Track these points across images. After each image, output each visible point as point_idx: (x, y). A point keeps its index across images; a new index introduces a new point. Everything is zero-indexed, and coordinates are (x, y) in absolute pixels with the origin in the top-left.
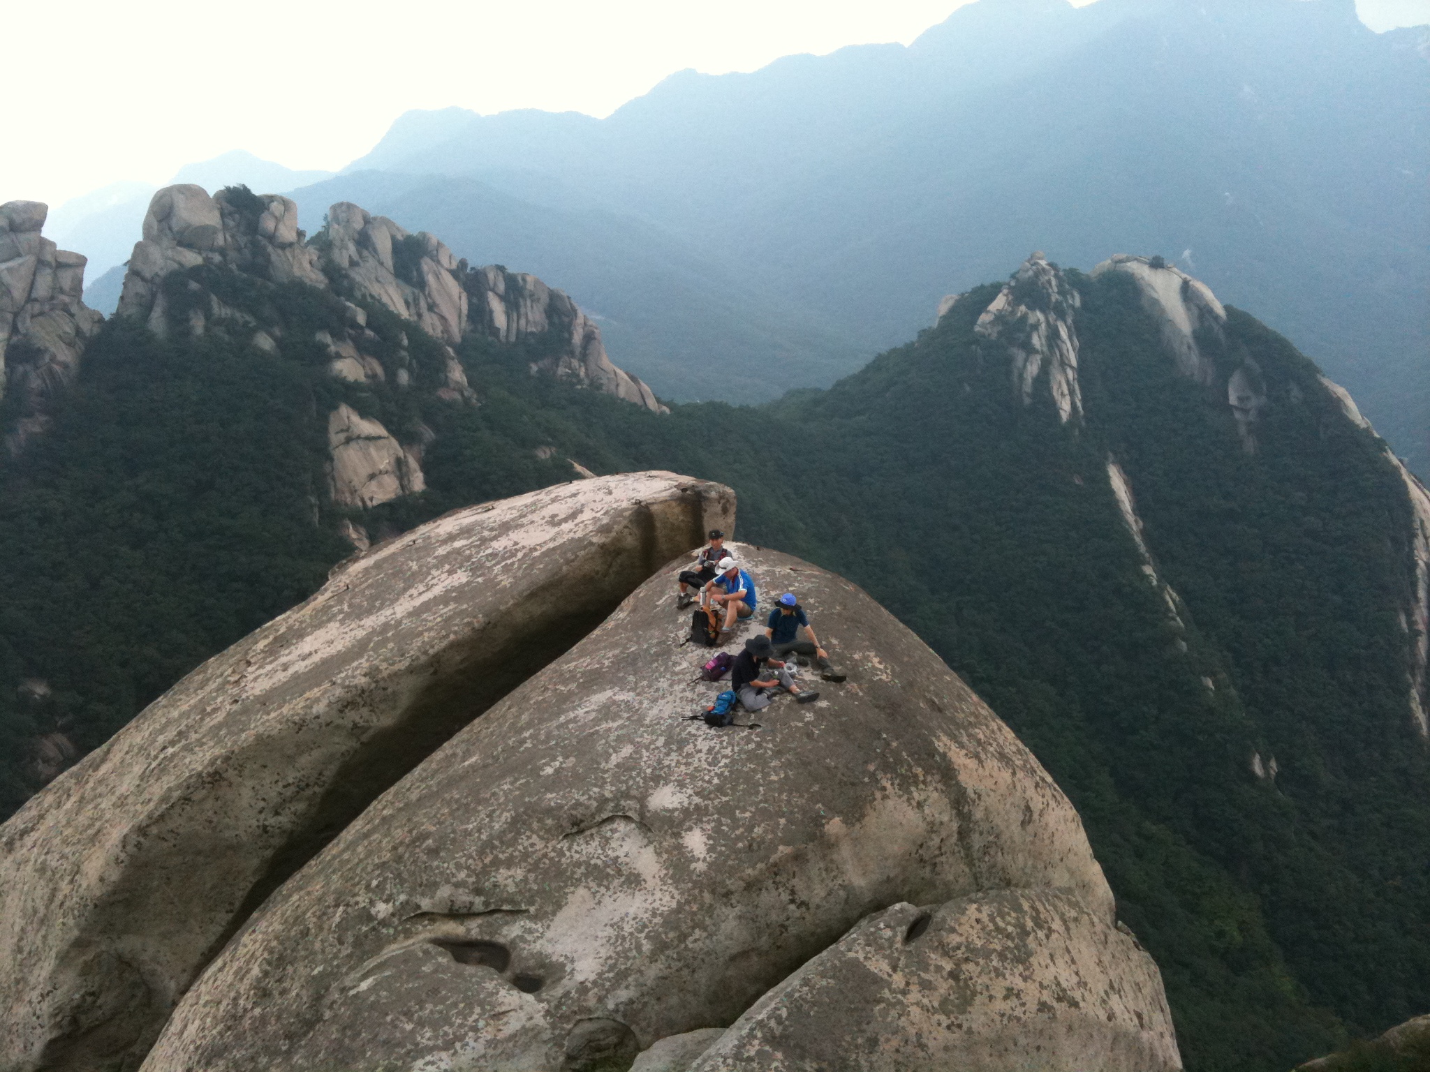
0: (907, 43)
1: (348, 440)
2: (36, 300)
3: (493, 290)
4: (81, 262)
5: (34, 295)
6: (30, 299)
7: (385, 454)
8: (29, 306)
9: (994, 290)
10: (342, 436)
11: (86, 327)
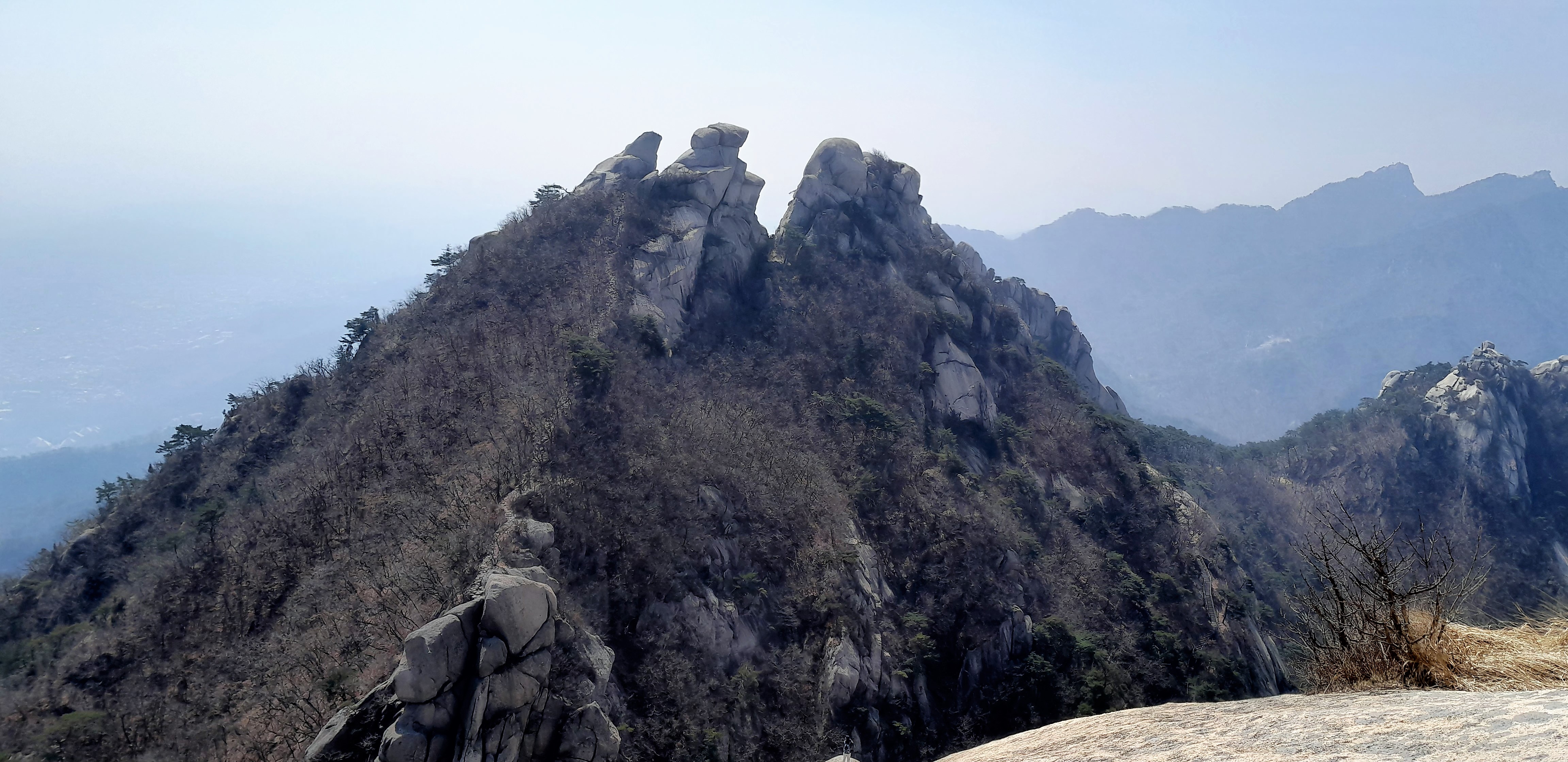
0: (1277, 208)
1: (948, 361)
2: (726, 204)
3: (1013, 298)
4: (761, 184)
5: (725, 200)
6: (723, 203)
7: (972, 379)
8: (721, 207)
9: (1444, 370)
10: (944, 357)
11: (757, 236)
